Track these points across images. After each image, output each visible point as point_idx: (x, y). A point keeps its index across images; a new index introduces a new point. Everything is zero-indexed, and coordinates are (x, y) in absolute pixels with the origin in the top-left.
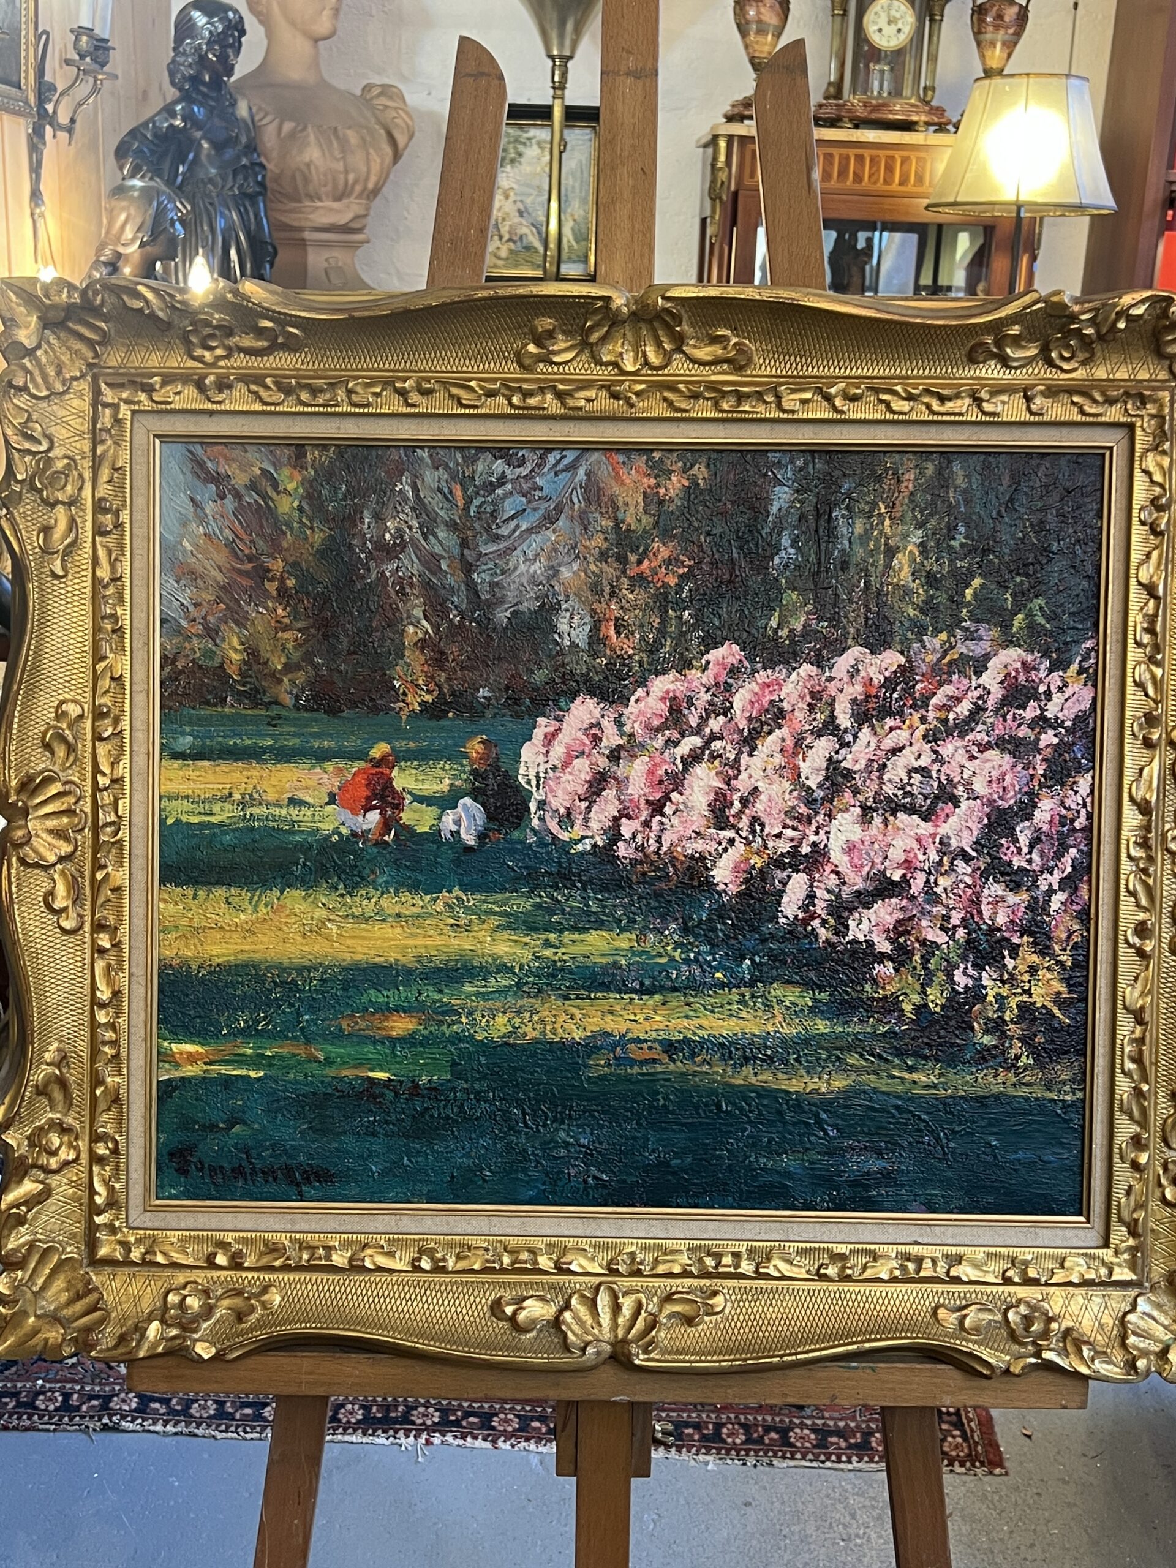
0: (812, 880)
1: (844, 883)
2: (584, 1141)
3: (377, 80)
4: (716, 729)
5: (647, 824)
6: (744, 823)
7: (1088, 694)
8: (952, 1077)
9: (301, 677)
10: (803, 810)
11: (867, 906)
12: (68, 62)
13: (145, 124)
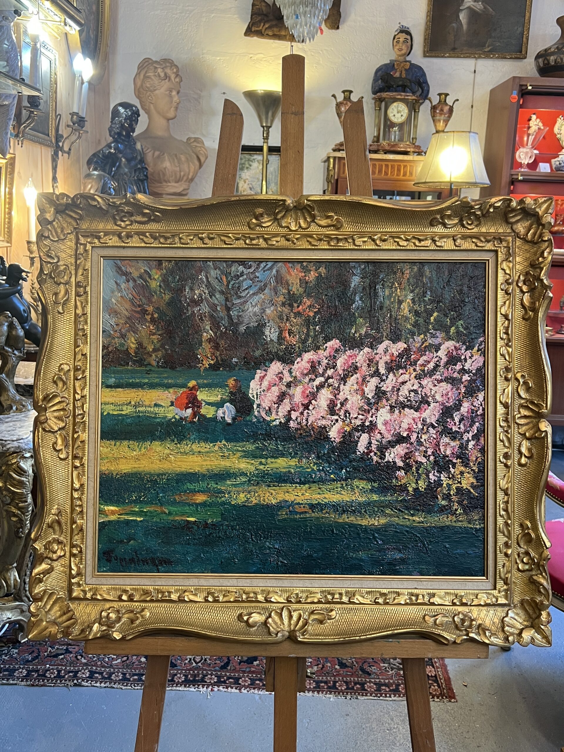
0: (370, 436)
1: (383, 438)
2: (277, 546)
3: (193, 136)
4: (330, 374)
5: (302, 413)
6: (342, 413)
7: (481, 359)
8: (429, 518)
9: (160, 354)
10: (366, 407)
11: (393, 447)
12: (68, 126)
13: (99, 151)
